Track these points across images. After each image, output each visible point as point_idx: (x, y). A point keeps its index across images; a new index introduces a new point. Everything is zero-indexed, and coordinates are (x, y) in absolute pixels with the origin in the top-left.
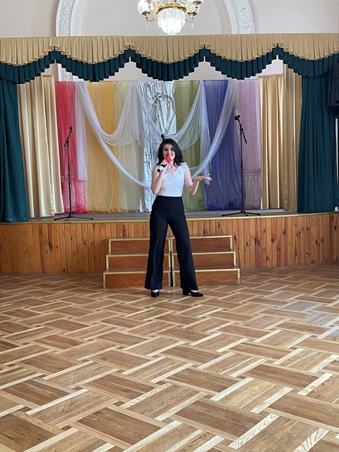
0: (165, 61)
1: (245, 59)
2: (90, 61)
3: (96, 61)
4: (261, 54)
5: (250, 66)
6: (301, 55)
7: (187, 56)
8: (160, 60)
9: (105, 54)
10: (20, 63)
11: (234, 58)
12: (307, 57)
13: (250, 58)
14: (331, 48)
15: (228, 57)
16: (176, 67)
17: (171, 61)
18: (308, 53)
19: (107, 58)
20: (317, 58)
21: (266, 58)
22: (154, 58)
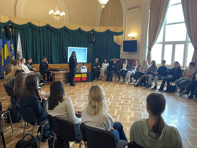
2: (39, 26)
6: (84, 30)
7: (61, 27)
9: (43, 24)
10: (21, 24)
17: (58, 28)
19: (43, 26)
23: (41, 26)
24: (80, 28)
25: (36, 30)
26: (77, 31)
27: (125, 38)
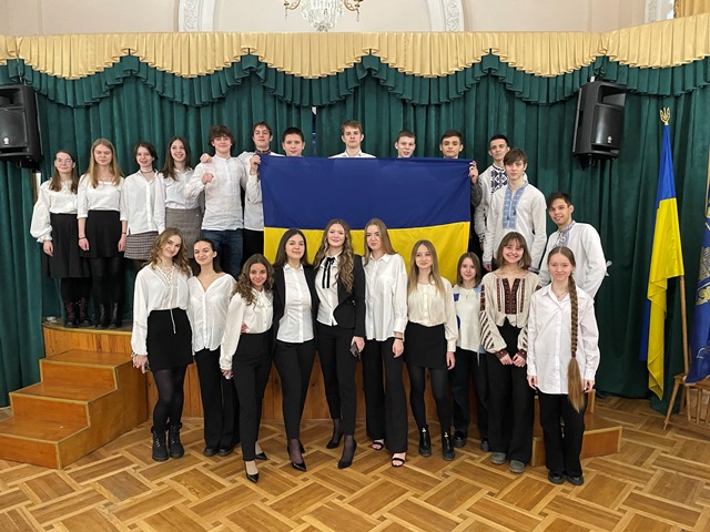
0: (306, 75)
1: (435, 74)
3: (194, 73)
4: (462, 66)
5: (443, 84)
6: (528, 69)
7: (342, 67)
8: (297, 72)
10: (74, 76)
11: (417, 72)
12: (538, 72)
13: (444, 72)
14: (579, 57)
15: (408, 70)
16: (324, 84)
17: (316, 75)
18: (539, 65)
19: (212, 69)
20: (555, 73)
22: (288, 69)
24: (491, 57)
25: (172, 102)
26: (470, 81)
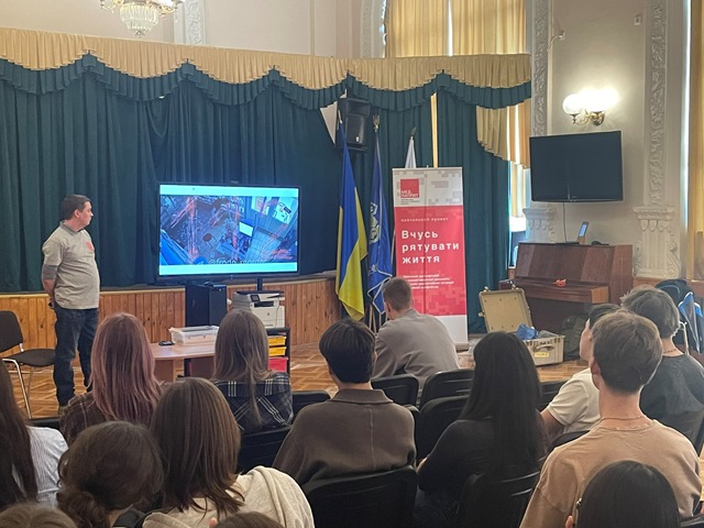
0: (138, 75)
2: (35, 67)
3: (43, 67)
4: (255, 77)
5: (241, 90)
6: (301, 83)
7: (166, 71)
8: (131, 73)
9: (58, 58)
11: (224, 79)
12: (307, 86)
13: (243, 82)
15: (217, 77)
16: (152, 82)
17: (146, 76)
18: (307, 81)
19: (58, 65)
21: (261, 83)
22: (124, 70)
23: (50, 66)
24: (274, 72)
25: (17, 91)
26: (261, 89)
27: (545, 124)
